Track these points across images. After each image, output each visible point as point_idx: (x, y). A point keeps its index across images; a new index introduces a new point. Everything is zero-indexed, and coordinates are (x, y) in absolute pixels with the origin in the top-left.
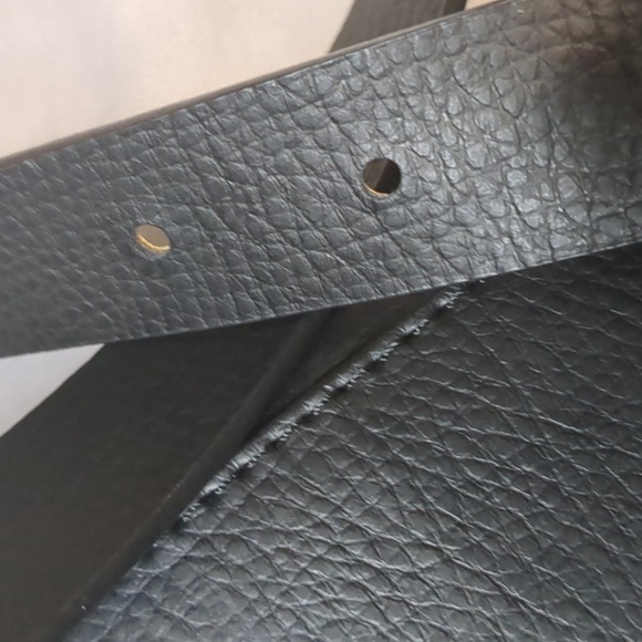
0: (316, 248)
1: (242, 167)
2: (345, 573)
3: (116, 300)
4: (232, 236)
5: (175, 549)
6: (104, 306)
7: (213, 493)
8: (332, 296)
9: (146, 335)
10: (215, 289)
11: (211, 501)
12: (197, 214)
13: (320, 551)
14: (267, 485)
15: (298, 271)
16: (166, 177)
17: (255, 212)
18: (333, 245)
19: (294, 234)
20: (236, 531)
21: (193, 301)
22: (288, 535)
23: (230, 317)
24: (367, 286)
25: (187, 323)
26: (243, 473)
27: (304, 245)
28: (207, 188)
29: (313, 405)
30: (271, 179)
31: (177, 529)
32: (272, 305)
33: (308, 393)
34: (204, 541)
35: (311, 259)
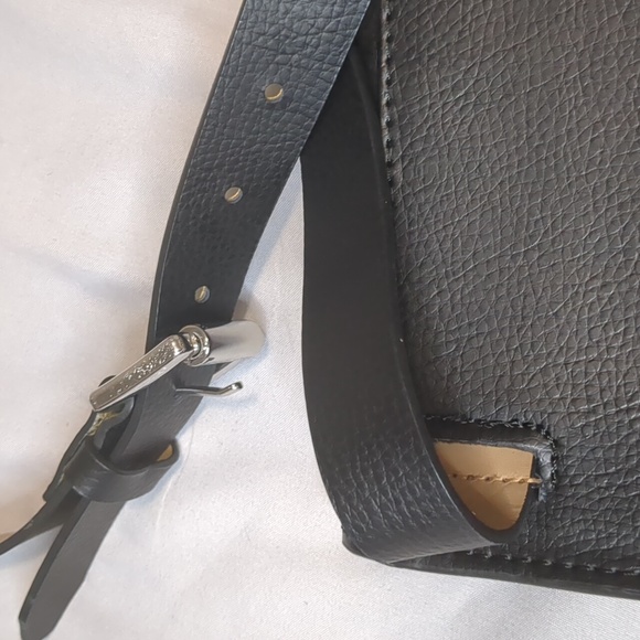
0: (325, 25)
1: (273, 28)
2: (456, 109)
3: (286, 132)
4: (296, 56)
5: (398, 171)
6: (285, 140)
7: (388, 141)
8: (349, 36)
9: (309, 133)
10: (311, 84)
11: (390, 144)
12: (277, 63)
13: (440, 113)
14: (401, 118)
15: (330, 42)
16: (255, 62)
17: (295, 38)
18: (329, 18)
19: (313, 30)
20: (409, 142)
21: (310, 97)
22: (426, 121)
23: (327, 88)
24: (355, 17)
25: (317, 110)
26: (389, 124)
27: (321, 30)
28: (270, 50)
29: (385, 76)
30: (286, 20)
31: (391, 165)
32: (335, 65)
33: (379, 76)
34: (403, 157)
35: (328, 32)
